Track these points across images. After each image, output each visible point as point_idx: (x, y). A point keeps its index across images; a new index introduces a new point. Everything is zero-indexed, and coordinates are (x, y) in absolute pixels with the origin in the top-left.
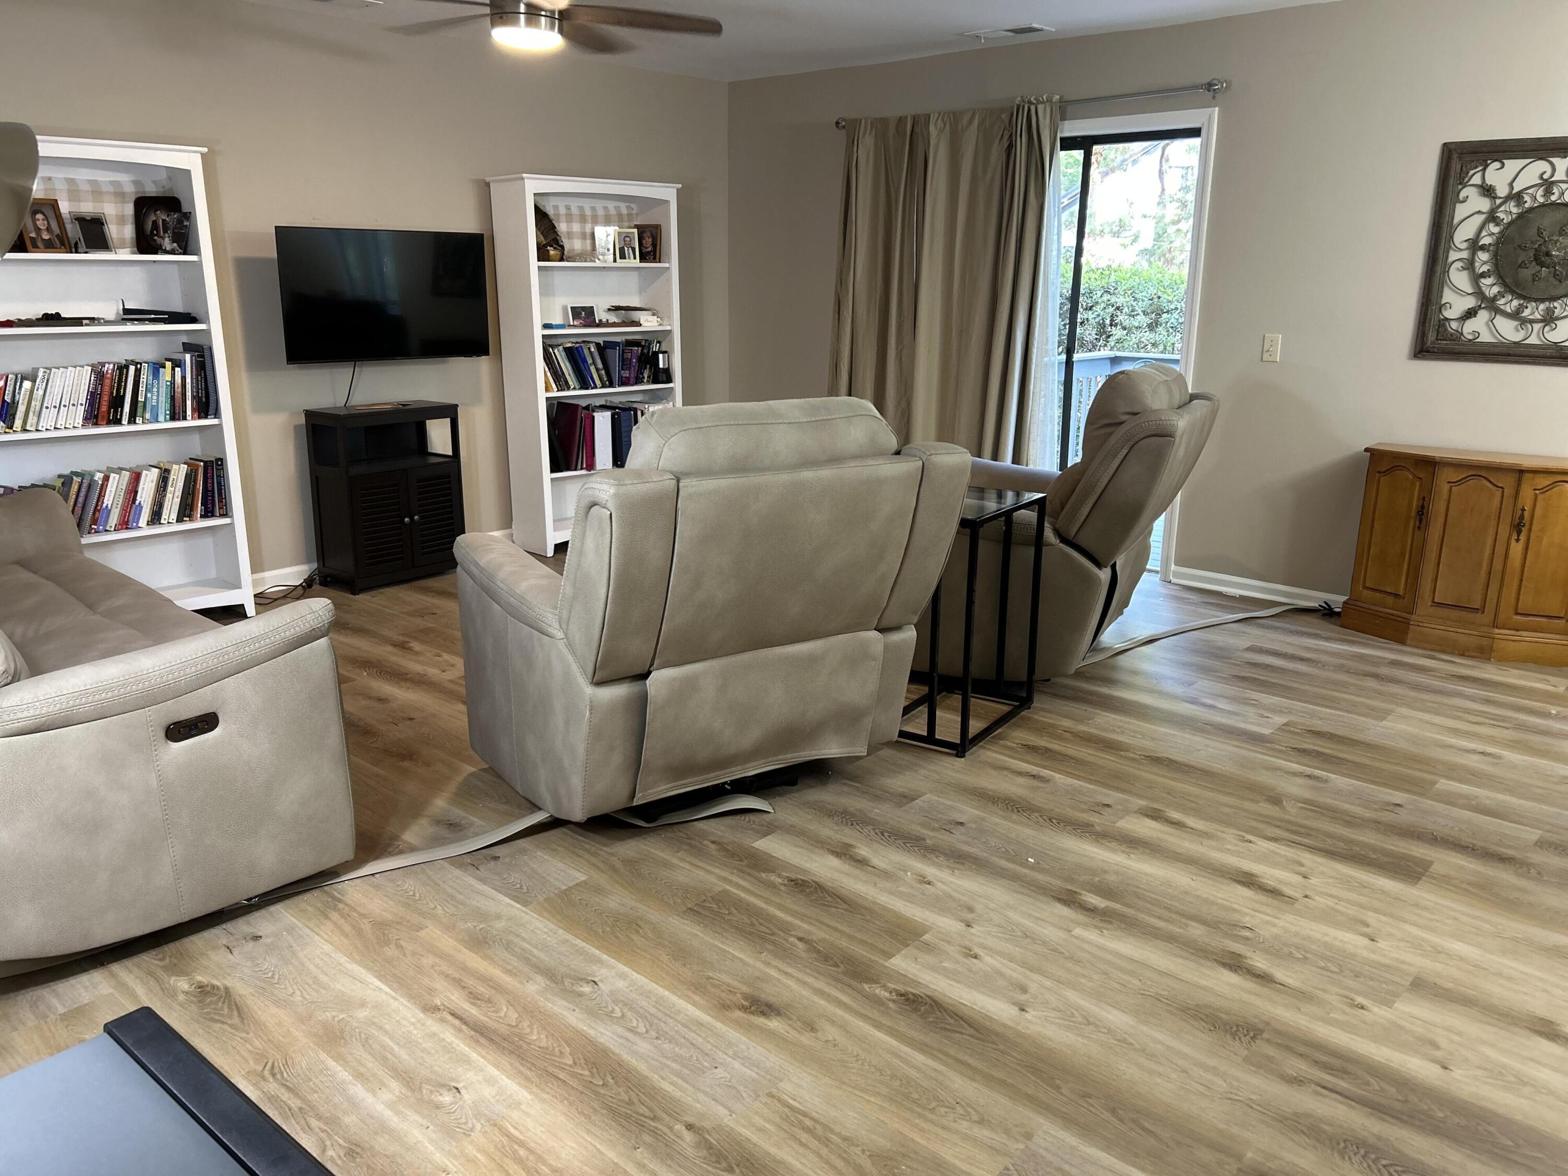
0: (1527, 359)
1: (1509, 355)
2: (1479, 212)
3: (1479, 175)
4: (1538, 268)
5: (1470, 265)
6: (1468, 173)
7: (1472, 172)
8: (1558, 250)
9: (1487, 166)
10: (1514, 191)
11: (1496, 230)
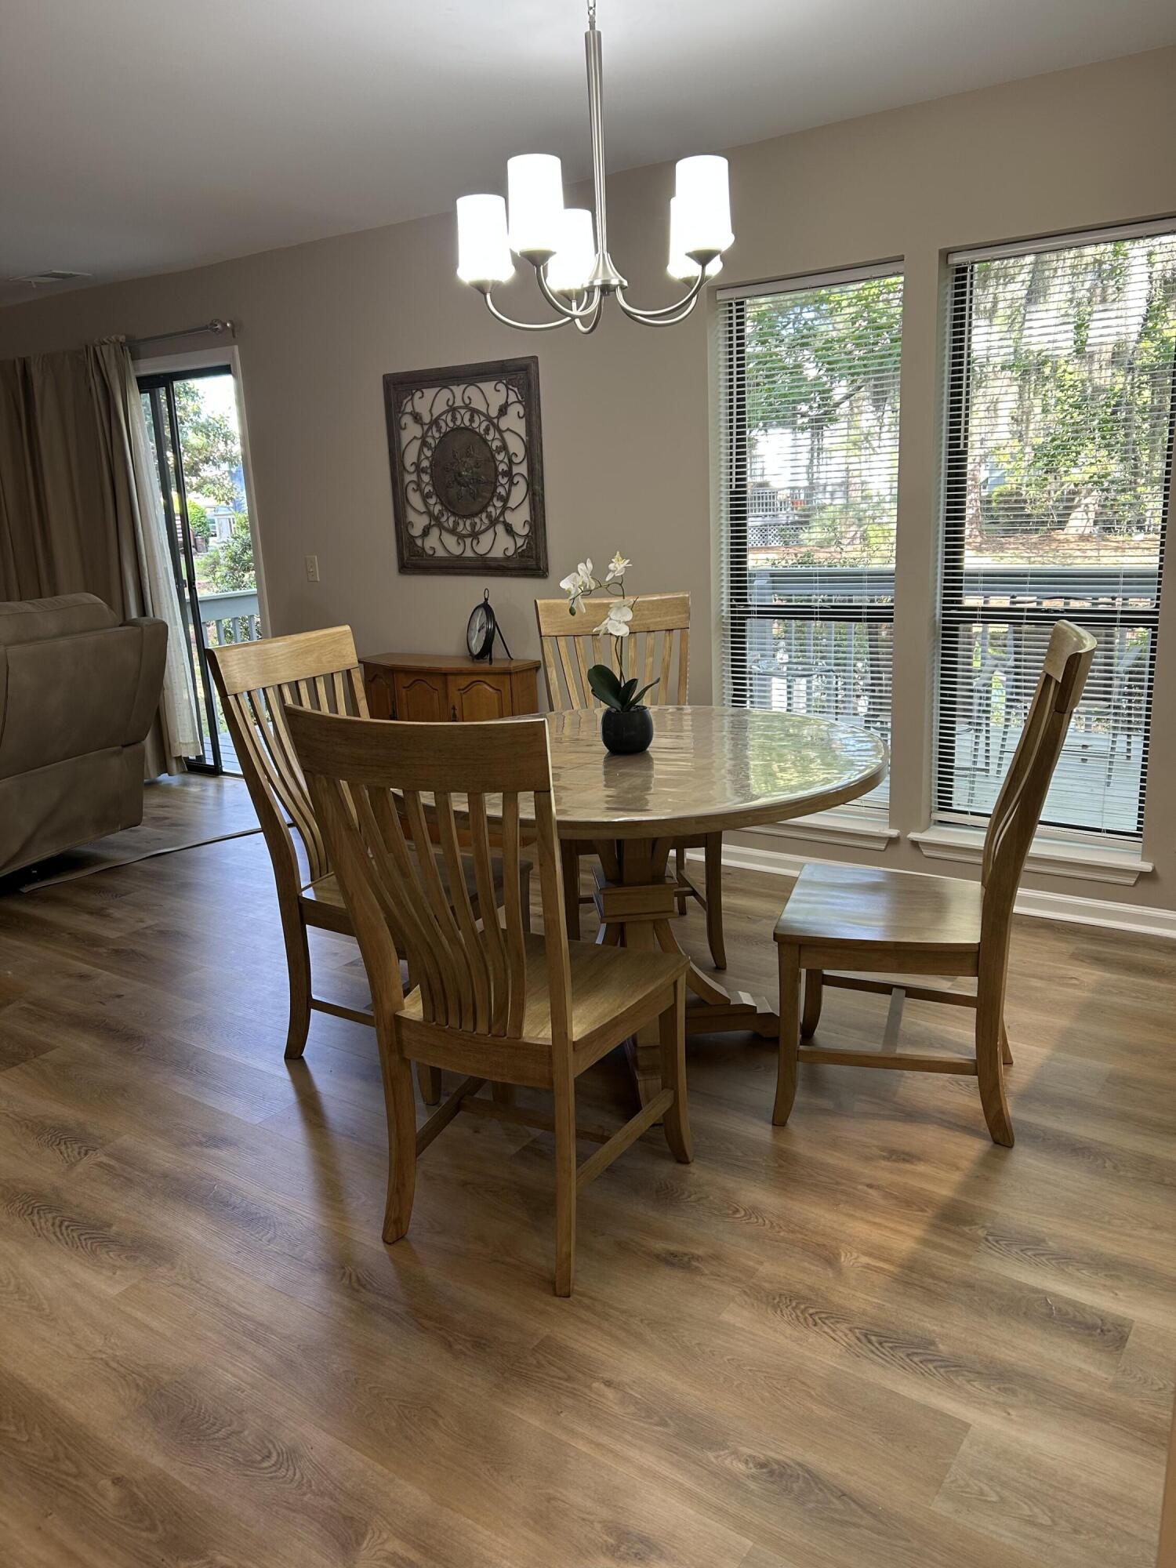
0: (467, 571)
1: (453, 568)
2: (415, 438)
3: (410, 403)
4: (459, 487)
5: (419, 488)
6: (402, 403)
7: (405, 401)
8: (466, 471)
9: (413, 395)
10: (434, 418)
11: (429, 453)
